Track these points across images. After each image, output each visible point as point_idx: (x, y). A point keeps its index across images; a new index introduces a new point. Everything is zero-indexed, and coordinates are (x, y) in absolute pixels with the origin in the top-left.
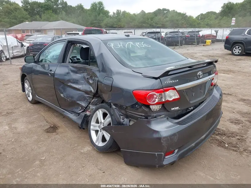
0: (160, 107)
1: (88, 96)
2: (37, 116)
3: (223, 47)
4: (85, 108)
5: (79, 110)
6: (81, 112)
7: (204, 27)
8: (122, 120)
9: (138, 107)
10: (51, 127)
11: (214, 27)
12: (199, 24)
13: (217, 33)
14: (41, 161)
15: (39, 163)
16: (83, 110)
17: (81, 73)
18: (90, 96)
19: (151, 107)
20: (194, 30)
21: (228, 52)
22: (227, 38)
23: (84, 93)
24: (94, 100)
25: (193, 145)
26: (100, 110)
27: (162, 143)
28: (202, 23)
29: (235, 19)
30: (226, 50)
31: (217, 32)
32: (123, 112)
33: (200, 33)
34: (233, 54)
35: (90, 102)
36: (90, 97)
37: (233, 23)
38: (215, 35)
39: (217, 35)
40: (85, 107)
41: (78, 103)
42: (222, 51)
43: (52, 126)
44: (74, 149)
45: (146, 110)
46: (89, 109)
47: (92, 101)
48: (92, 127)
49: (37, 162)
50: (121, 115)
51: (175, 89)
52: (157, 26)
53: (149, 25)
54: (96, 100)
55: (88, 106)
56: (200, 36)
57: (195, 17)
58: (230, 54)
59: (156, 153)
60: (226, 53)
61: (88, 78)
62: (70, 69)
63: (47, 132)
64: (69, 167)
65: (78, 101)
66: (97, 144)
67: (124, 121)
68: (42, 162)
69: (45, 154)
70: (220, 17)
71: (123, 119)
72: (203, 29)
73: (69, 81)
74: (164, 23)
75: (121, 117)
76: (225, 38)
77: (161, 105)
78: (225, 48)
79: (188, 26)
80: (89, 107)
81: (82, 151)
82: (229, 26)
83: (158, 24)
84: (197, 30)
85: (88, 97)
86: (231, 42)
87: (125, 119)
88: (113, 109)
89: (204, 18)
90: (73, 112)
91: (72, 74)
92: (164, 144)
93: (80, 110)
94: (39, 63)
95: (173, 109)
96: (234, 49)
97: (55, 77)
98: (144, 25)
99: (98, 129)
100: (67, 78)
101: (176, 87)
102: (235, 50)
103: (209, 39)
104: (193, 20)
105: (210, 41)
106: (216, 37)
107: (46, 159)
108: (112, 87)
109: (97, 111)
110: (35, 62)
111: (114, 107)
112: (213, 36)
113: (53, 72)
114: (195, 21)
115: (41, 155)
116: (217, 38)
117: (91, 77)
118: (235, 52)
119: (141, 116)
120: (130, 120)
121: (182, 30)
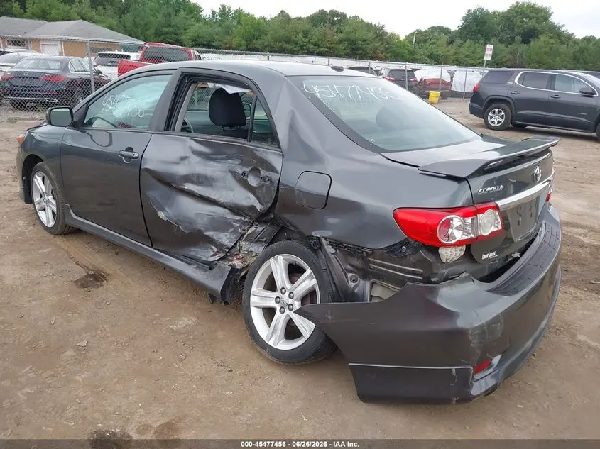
0: (463, 253)
1: (238, 218)
2: (48, 250)
3: (468, 109)
4: (227, 250)
5: (212, 253)
6: (218, 260)
7: (423, 62)
8: (352, 285)
9: (409, 252)
10: (88, 276)
11: (446, 64)
12: (412, 53)
13: (452, 78)
14: (77, 348)
15: (74, 354)
16: (222, 255)
17: (223, 159)
18: (243, 218)
19: (442, 251)
20: (404, 66)
21: (476, 120)
22: (476, 89)
23: (227, 210)
24: (252, 229)
25: (529, 343)
26: (280, 257)
27: (470, 342)
28: (420, 52)
29: (492, 47)
30: (473, 117)
31: (452, 75)
32: (356, 262)
33: (415, 73)
34: (487, 126)
35: (243, 235)
36: (245, 223)
37: (487, 55)
38: (449, 81)
39: (452, 80)
40: (227, 248)
41: (208, 237)
42: (466, 117)
43: (92, 272)
44: (154, 322)
45: (430, 258)
46: (239, 252)
47: (249, 232)
48: (253, 299)
49: (70, 353)
50: (350, 271)
51: (496, 208)
52: (318, 50)
53: (297, 48)
54: (260, 229)
55: (236, 244)
56: (416, 81)
57: (402, 38)
58: (482, 126)
59: (454, 369)
60: (471, 122)
61: (244, 174)
62: (191, 148)
63: (83, 286)
64: (149, 362)
65: (207, 230)
66: (271, 343)
67: (356, 286)
68: (83, 353)
69: (84, 335)
70: (459, 41)
71: (354, 281)
72: (423, 66)
73: (187, 178)
74: (333, 45)
75: (350, 275)
76: (470, 89)
77: (464, 247)
78: (472, 112)
79: (388, 56)
80: (241, 247)
81: (174, 327)
82: (478, 63)
83: (319, 46)
84: (409, 66)
85: (237, 221)
86: (484, 98)
87: (361, 282)
88: (326, 255)
89: (425, 41)
90: (190, 260)
91: (195, 159)
92: (475, 343)
93: (213, 255)
94: (86, 128)
95: (485, 257)
96: (490, 114)
97: (143, 167)
98: (288, 46)
99: (272, 304)
100: (181, 170)
101: (500, 203)
102: (491, 118)
103: (437, 89)
104: (400, 42)
105: (439, 93)
106: (450, 84)
107: (89, 345)
108: (327, 201)
109: (272, 260)
110: (74, 125)
111: (330, 250)
112: (444, 83)
113: (136, 155)
114: (404, 45)
115: (77, 337)
116: (453, 88)
117: (255, 171)
118: (492, 120)
119: (414, 273)
120: (372, 284)
121: (377, 65)
